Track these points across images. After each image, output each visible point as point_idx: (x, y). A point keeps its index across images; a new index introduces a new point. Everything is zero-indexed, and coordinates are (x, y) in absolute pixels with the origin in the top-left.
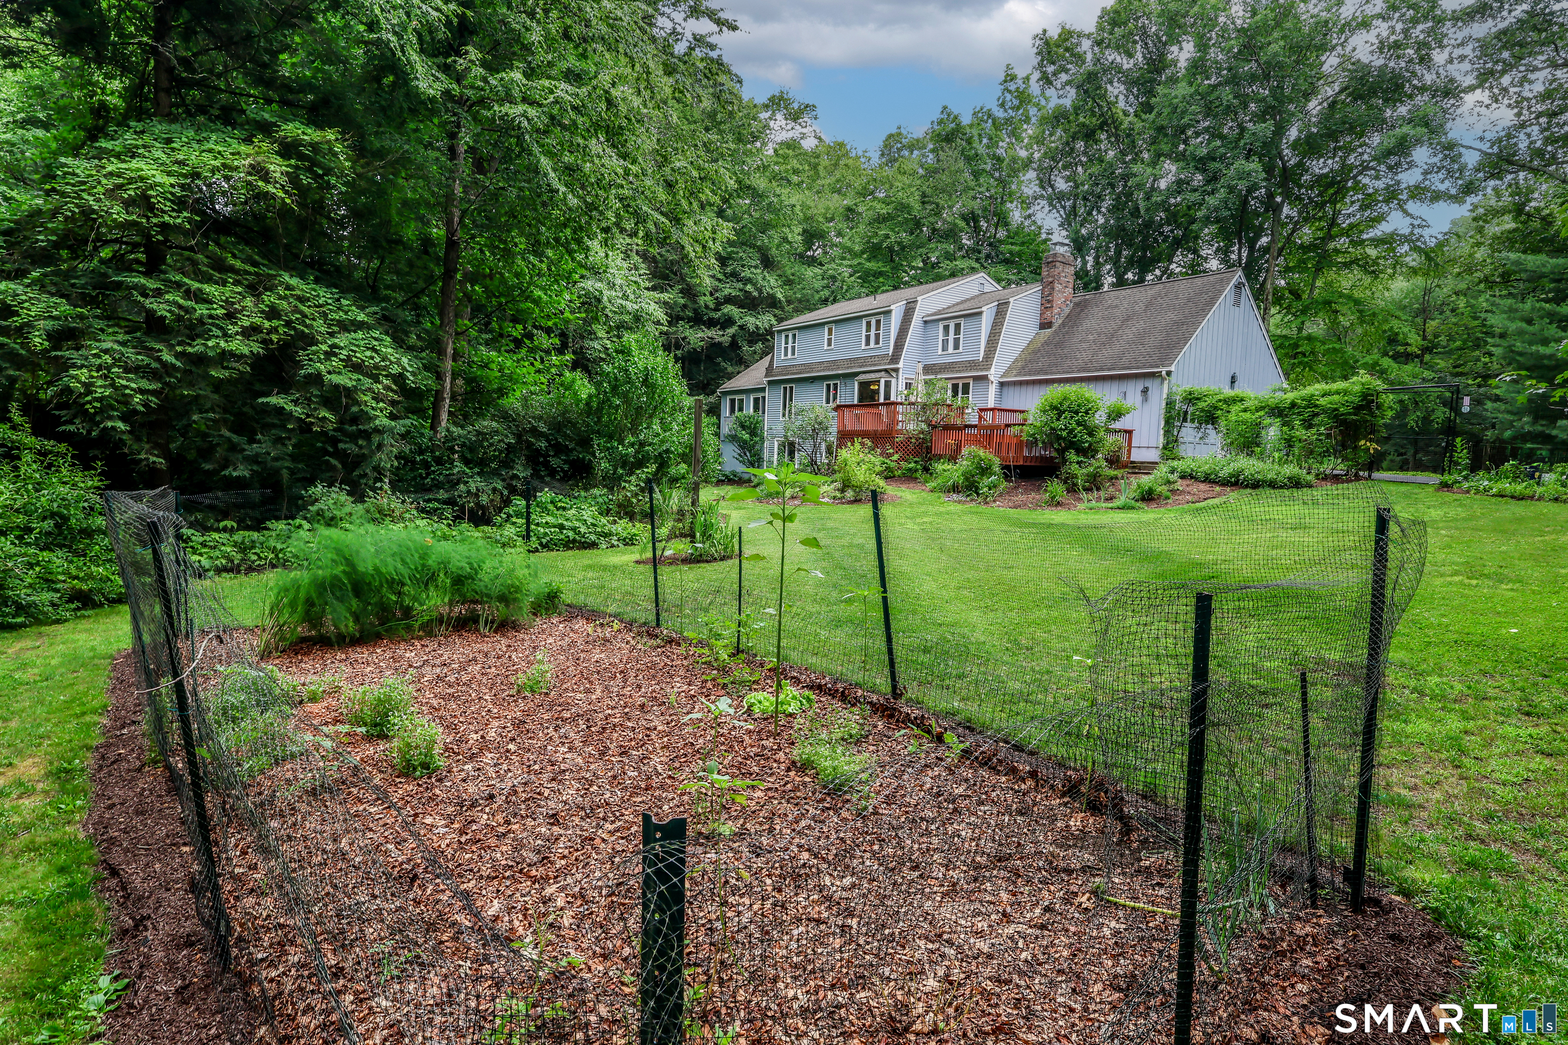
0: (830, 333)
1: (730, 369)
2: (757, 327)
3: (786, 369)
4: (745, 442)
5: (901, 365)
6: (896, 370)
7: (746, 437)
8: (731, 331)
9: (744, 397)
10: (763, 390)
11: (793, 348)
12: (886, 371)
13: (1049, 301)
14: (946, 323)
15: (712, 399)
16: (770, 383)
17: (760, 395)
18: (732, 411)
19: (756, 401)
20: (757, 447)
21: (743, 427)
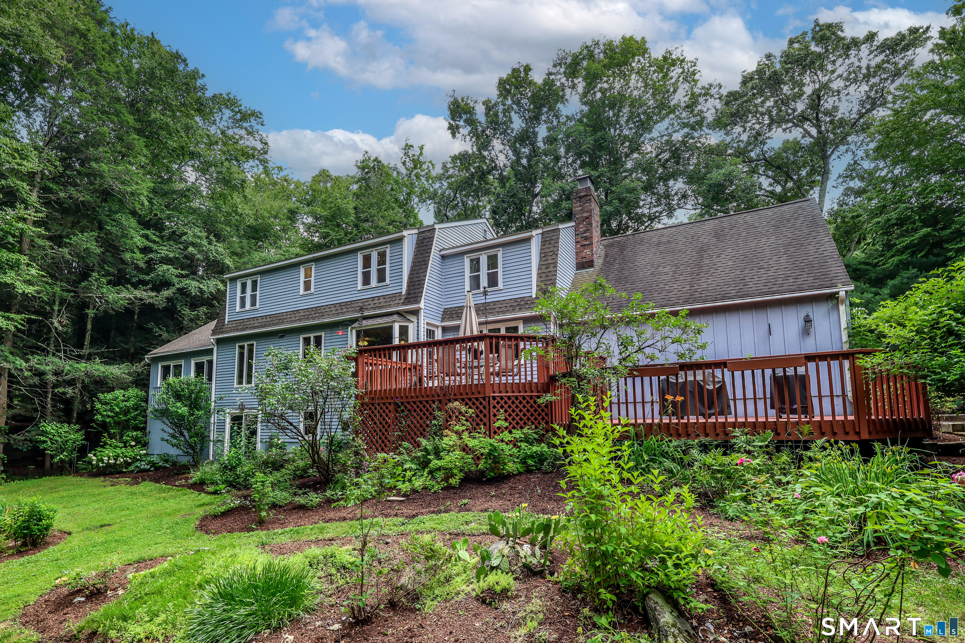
0: (308, 275)
1: (165, 335)
2: (201, 291)
3: (242, 324)
4: (182, 417)
5: (422, 305)
6: (416, 312)
7: (184, 410)
8: (166, 293)
9: (182, 362)
10: (209, 352)
11: (254, 298)
12: (398, 313)
13: (586, 238)
14: (474, 255)
15: (138, 367)
16: (219, 342)
17: (204, 359)
18: (164, 377)
19: (199, 367)
20: (201, 424)
21: (178, 397)
